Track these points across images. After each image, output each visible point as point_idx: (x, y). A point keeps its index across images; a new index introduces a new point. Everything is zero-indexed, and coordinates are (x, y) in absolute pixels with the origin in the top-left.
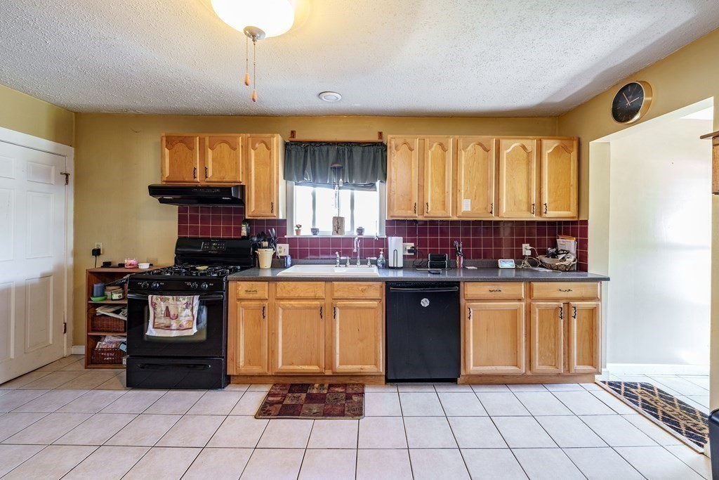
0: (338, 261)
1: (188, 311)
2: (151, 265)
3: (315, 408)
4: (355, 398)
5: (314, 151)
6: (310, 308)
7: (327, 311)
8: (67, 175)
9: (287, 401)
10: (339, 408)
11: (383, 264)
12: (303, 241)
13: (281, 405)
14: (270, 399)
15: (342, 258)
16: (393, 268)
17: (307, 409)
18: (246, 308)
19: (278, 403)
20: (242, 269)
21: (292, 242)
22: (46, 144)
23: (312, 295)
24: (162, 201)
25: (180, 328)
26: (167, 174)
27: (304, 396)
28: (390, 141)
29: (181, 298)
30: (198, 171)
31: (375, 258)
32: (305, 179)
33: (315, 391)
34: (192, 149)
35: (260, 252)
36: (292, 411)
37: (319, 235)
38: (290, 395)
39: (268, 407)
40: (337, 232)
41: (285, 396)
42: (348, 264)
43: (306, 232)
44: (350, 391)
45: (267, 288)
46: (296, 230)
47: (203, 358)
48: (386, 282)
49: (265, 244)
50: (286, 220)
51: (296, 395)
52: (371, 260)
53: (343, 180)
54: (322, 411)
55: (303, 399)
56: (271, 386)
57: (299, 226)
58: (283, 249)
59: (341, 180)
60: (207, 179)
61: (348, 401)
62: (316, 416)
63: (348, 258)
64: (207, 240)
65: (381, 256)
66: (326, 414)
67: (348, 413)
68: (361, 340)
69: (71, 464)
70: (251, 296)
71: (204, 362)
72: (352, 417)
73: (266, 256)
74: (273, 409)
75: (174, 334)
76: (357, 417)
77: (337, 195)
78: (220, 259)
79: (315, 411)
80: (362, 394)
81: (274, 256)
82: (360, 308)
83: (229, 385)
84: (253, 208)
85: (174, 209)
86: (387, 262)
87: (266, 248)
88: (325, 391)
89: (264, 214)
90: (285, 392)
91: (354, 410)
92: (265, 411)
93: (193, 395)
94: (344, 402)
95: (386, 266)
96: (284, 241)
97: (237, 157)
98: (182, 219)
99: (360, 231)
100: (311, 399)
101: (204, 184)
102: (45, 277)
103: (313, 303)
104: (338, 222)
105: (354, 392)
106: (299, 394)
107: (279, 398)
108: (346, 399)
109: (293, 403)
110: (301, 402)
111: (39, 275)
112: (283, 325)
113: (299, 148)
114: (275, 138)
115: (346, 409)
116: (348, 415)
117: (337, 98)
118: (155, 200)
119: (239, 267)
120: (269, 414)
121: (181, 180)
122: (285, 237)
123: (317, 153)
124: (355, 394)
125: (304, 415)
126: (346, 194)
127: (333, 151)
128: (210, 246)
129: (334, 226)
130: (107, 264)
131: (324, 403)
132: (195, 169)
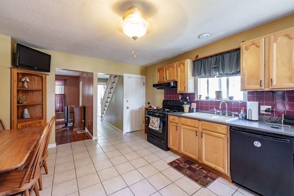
0: (215, 112)
1: (157, 122)
2: (157, 108)
3: (188, 172)
4: (208, 179)
5: (205, 62)
6: (192, 130)
7: (199, 134)
8: (144, 83)
9: (181, 165)
10: (197, 178)
11: (243, 117)
12: (202, 102)
13: (178, 165)
14: (176, 161)
15: (218, 111)
16: (249, 120)
17: (185, 171)
18: (172, 125)
19: (178, 163)
20: (178, 111)
21: (197, 102)
22: (139, 76)
23: (193, 125)
24: (157, 89)
25: (155, 127)
26: (158, 80)
27: (188, 166)
28: (242, 45)
29: (156, 118)
30: (165, 78)
31: (237, 113)
32: (202, 75)
33: (194, 167)
34: (163, 71)
35: (184, 106)
36: (179, 168)
37: (209, 100)
38: (184, 163)
39: (173, 163)
40: (218, 98)
41: (182, 163)
42: (221, 114)
43: (203, 98)
44: (209, 175)
45: (178, 119)
46: (199, 97)
47: (161, 139)
48: (231, 126)
49: (185, 103)
50: (195, 93)
51: (186, 164)
52: (234, 114)
53: (219, 73)
54: (190, 175)
55: (187, 167)
56: (180, 157)
57: (201, 96)
58: (194, 105)
59: (217, 73)
60: (167, 80)
61: (204, 178)
62: (186, 175)
63: (221, 111)
64: (170, 101)
65: (242, 112)
66: (190, 177)
67: (199, 182)
68: (216, 153)
69: (128, 152)
70: (173, 121)
71: (161, 140)
72: (200, 184)
73: (186, 107)
74: (174, 165)
75: (154, 129)
76: (202, 186)
77: (220, 81)
78: (175, 108)
79: (187, 173)
80: (214, 179)
81: (190, 108)
82: (215, 136)
83: (169, 151)
84: (179, 89)
85: (163, 91)
86: (246, 116)
87: (185, 104)
88: (198, 169)
89: (182, 91)
90: (183, 161)
91: (203, 183)
92: (171, 164)
93: (159, 149)
94: (202, 177)
95: (245, 118)
96: (194, 102)
97: (174, 71)
98: (165, 94)
99: (231, 98)
100: (190, 169)
101: (166, 82)
102: (140, 109)
103: (194, 129)
104: (219, 94)
105: (211, 176)
106: (187, 165)
107: (179, 162)
108: (204, 177)
109: (182, 166)
110: (185, 167)
111: (138, 108)
112: (183, 135)
113: (199, 62)
114: (186, 61)
115: (200, 180)
116: (199, 183)
117: (208, 36)
118: (155, 88)
119: (177, 111)
120: (172, 165)
121: (161, 81)
122: (194, 100)
123: (206, 62)
124: (210, 177)
125: (182, 172)
126: (224, 79)
127: (213, 60)
128: (171, 103)
129: (216, 96)
130: (150, 107)
131: (193, 173)
132: (164, 77)
